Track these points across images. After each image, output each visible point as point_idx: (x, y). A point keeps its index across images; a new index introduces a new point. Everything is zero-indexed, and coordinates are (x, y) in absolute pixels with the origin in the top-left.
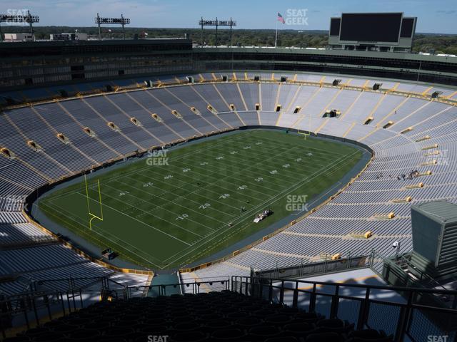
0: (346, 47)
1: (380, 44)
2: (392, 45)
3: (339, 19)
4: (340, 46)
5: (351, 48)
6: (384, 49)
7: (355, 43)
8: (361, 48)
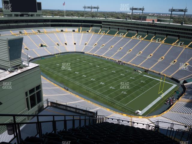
0: (14, 15)
1: (30, 13)
2: (35, 13)
3: (8, 1)
4: (12, 15)
5: (17, 15)
6: (32, 15)
7: (19, 13)
8: (22, 15)
